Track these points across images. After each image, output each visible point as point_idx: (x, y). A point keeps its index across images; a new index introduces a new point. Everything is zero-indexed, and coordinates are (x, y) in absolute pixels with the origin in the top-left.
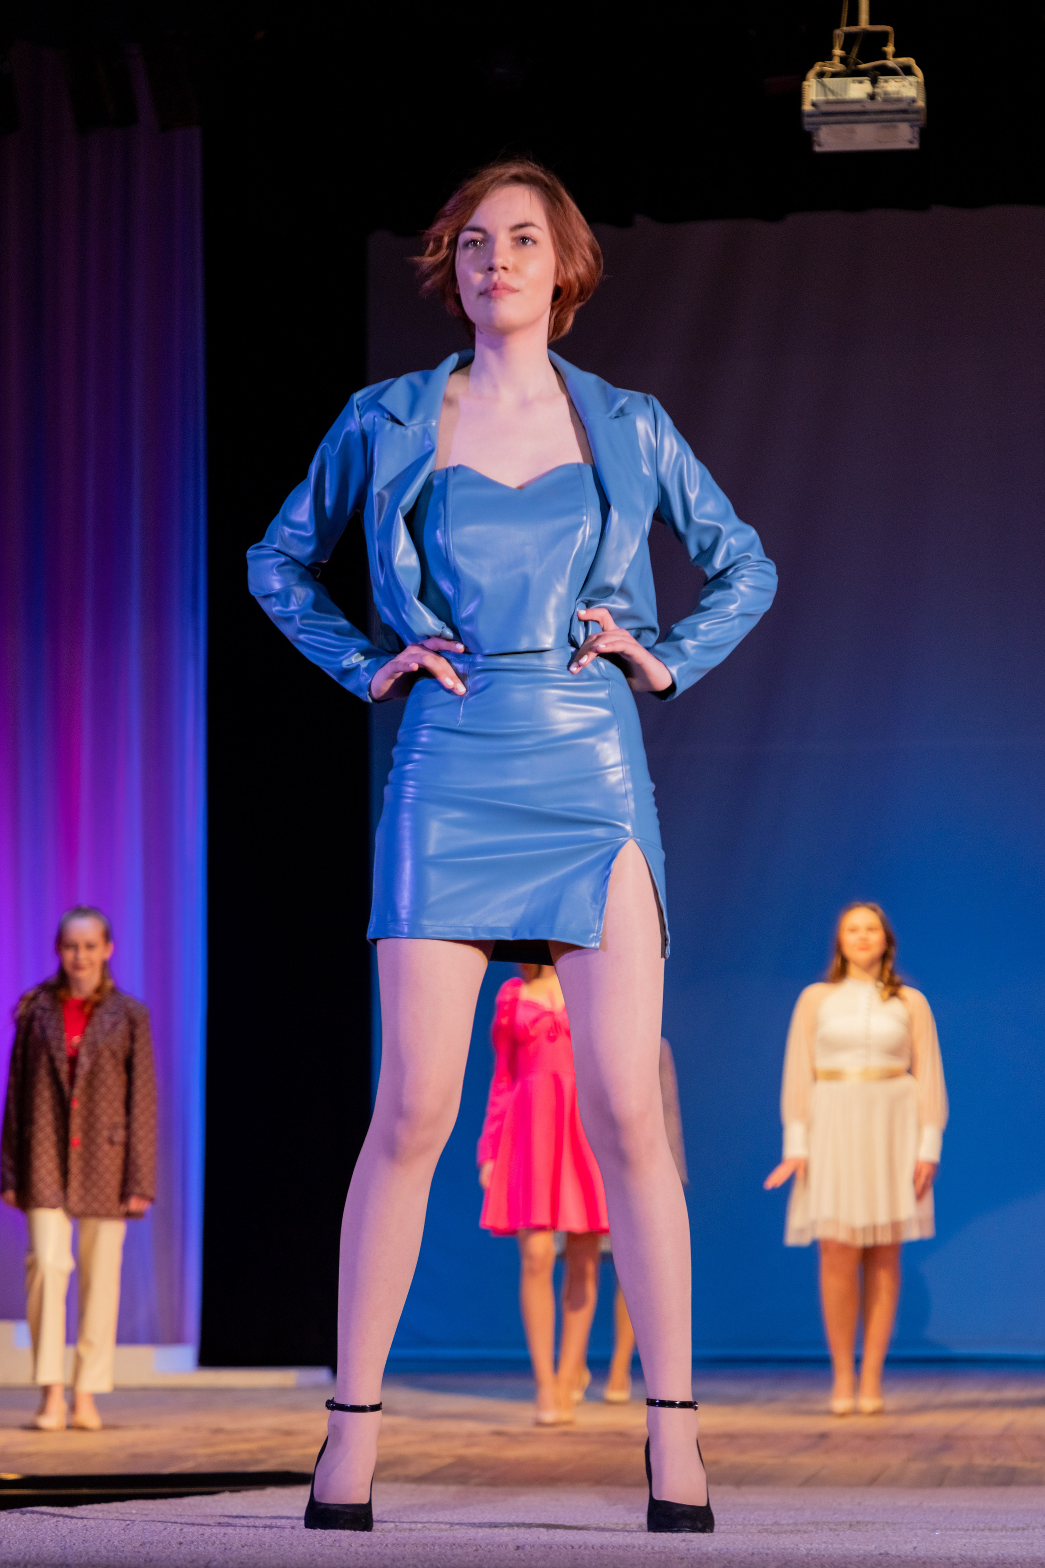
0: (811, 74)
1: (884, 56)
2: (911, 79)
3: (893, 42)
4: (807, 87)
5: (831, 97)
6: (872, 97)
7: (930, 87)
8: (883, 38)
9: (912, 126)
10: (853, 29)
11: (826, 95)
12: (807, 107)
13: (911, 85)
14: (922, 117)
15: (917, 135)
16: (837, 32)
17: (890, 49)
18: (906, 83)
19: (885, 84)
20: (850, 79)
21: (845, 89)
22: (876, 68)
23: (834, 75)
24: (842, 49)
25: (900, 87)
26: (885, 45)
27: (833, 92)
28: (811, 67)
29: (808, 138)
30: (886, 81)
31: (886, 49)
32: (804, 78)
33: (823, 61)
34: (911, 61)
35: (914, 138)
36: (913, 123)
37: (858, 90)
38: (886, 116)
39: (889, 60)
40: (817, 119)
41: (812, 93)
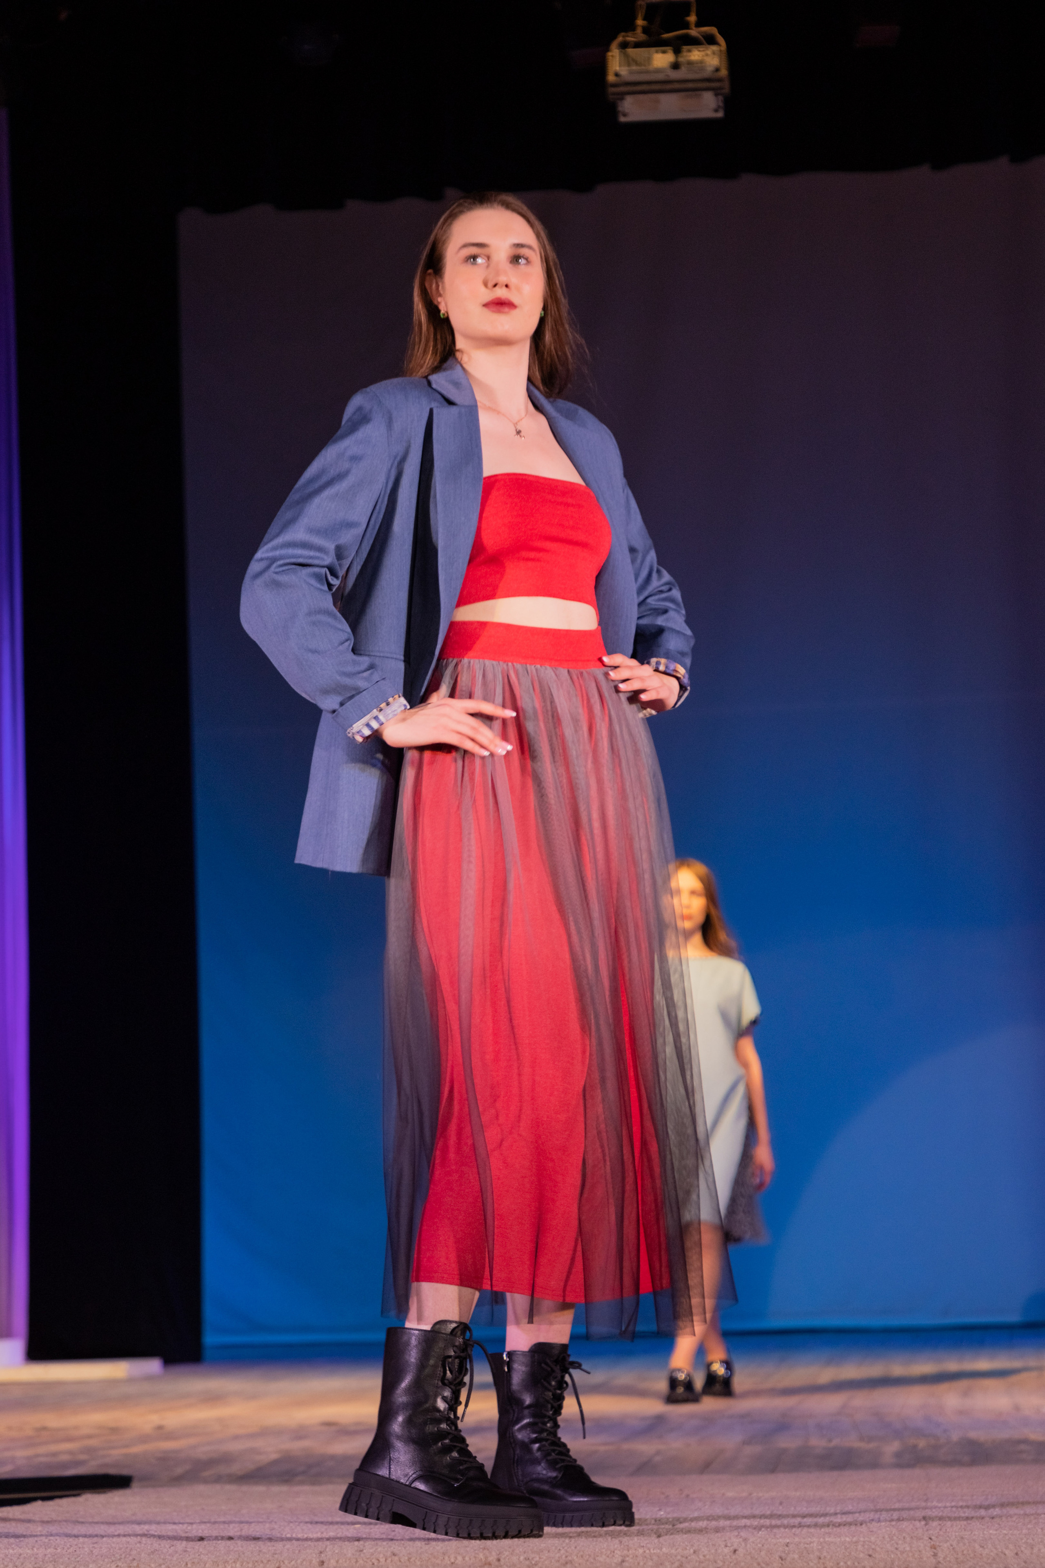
0: (614, 45)
1: (687, 26)
2: (714, 48)
3: (695, 11)
4: (610, 58)
5: (634, 68)
6: (676, 66)
7: (733, 56)
8: (685, 8)
9: (716, 95)
11: (629, 65)
12: (611, 78)
13: (714, 54)
14: (726, 87)
15: (721, 104)
17: (692, 18)
18: (709, 52)
19: (689, 54)
20: (653, 49)
21: (649, 60)
22: (678, 38)
23: (637, 45)
24: (644, 19)
25: (703, 56)
26: (688, 15)
27: (636, 63)
28: (614, 37)
29: (612, 110)
30: (690, 51)
31: (688, 18)
32: (607, 49)
33: (625, 31)
34: (713, 30)
35: (719, 107)
36: (716, 91)
37: (661, 59)
38: (690, 85)
39: (691, 29)
40: (622, 89)
41: (616, 64)
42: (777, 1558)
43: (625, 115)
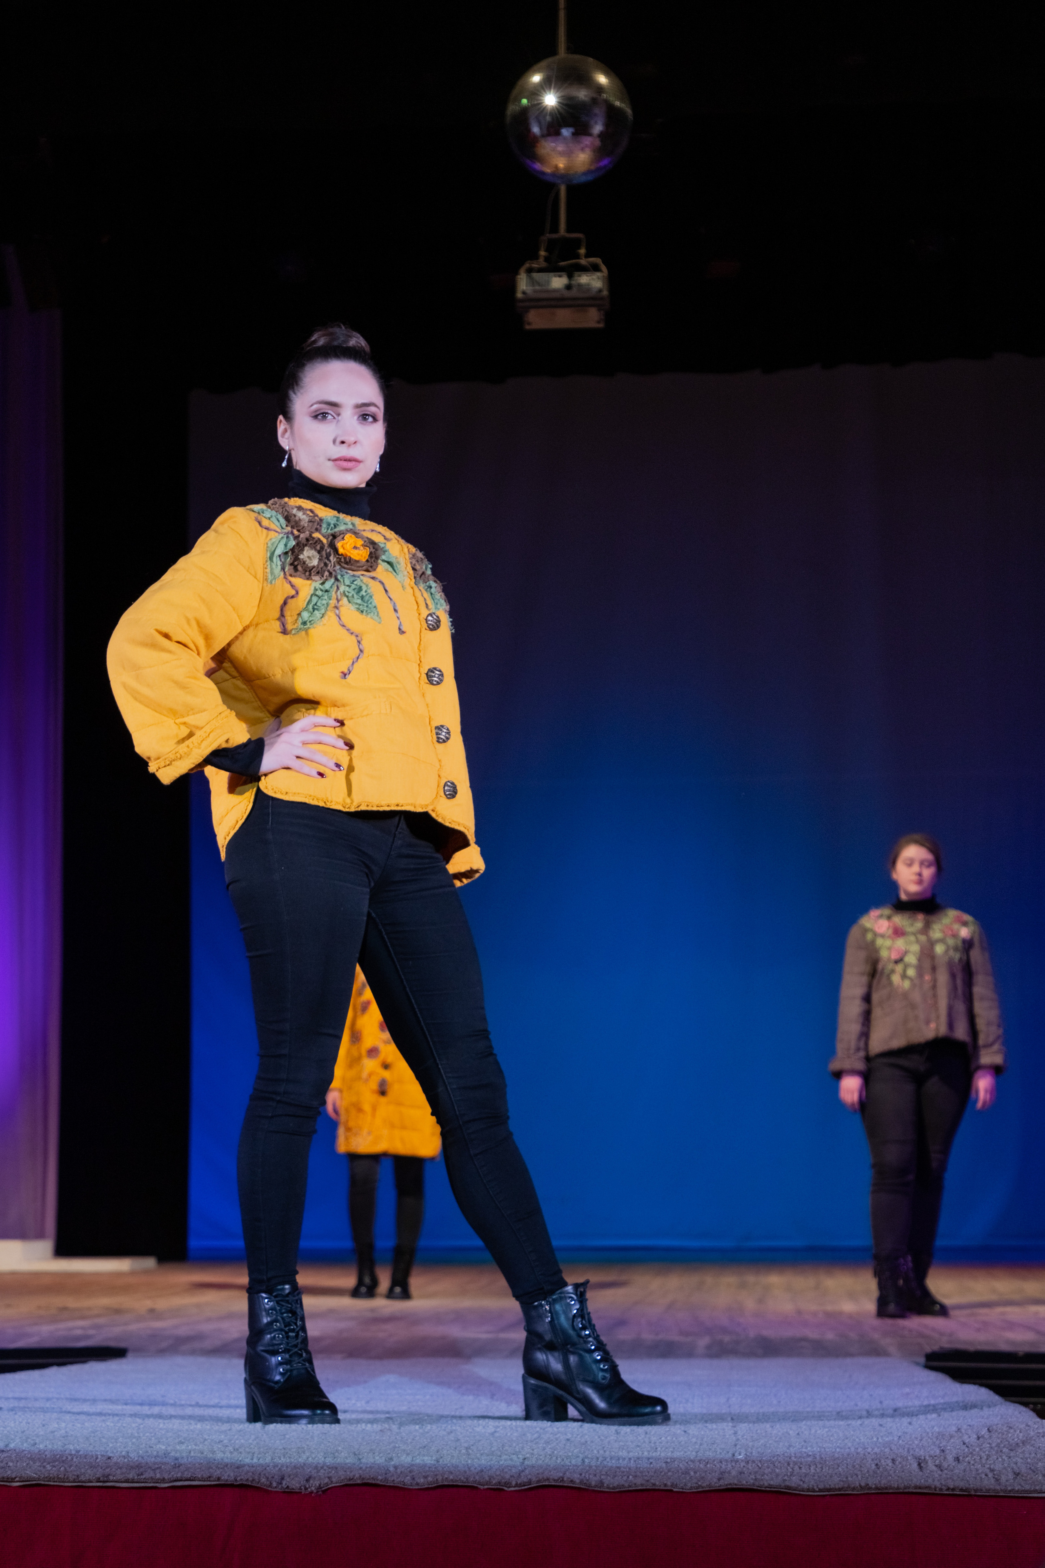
0: (522, 270)
1: (578, 257)
2: (599, 274)
3: (585, 245)
4: (519, 280)
5: (537, 288)
6: (568, 287)
7: (612, 281)
8: (577, 243)
9: (599, 310)
10: (554, 236)
11: (533, 285)
12: (519, 295)
13: (599, 278)
14: (607, 304)
15: (602, 317)
16: (542, 238)
17: (582, 251)
18: (594, 277)
19: (579, 278)
20: (552, 274)
21: (548, 282)
22: (571, 266)
23: (540, 270)
24: (546, 251)
25: (590, 280)
26: (579, 248)
27: (539, 284)
28: (523, 264)
29: (519, 319)
30: (580, 276)
31: (579, 251)
32: (516, 273)
33: (531, 260)
34: (597, 260)
35: (601, 319)
36: (599, 308)
37: (558, 282)
38: (580, 302)
39: (582, 259)
40: (527, 304)
41: (523, 284)
42: (614, 1432)
43: (529, 324)
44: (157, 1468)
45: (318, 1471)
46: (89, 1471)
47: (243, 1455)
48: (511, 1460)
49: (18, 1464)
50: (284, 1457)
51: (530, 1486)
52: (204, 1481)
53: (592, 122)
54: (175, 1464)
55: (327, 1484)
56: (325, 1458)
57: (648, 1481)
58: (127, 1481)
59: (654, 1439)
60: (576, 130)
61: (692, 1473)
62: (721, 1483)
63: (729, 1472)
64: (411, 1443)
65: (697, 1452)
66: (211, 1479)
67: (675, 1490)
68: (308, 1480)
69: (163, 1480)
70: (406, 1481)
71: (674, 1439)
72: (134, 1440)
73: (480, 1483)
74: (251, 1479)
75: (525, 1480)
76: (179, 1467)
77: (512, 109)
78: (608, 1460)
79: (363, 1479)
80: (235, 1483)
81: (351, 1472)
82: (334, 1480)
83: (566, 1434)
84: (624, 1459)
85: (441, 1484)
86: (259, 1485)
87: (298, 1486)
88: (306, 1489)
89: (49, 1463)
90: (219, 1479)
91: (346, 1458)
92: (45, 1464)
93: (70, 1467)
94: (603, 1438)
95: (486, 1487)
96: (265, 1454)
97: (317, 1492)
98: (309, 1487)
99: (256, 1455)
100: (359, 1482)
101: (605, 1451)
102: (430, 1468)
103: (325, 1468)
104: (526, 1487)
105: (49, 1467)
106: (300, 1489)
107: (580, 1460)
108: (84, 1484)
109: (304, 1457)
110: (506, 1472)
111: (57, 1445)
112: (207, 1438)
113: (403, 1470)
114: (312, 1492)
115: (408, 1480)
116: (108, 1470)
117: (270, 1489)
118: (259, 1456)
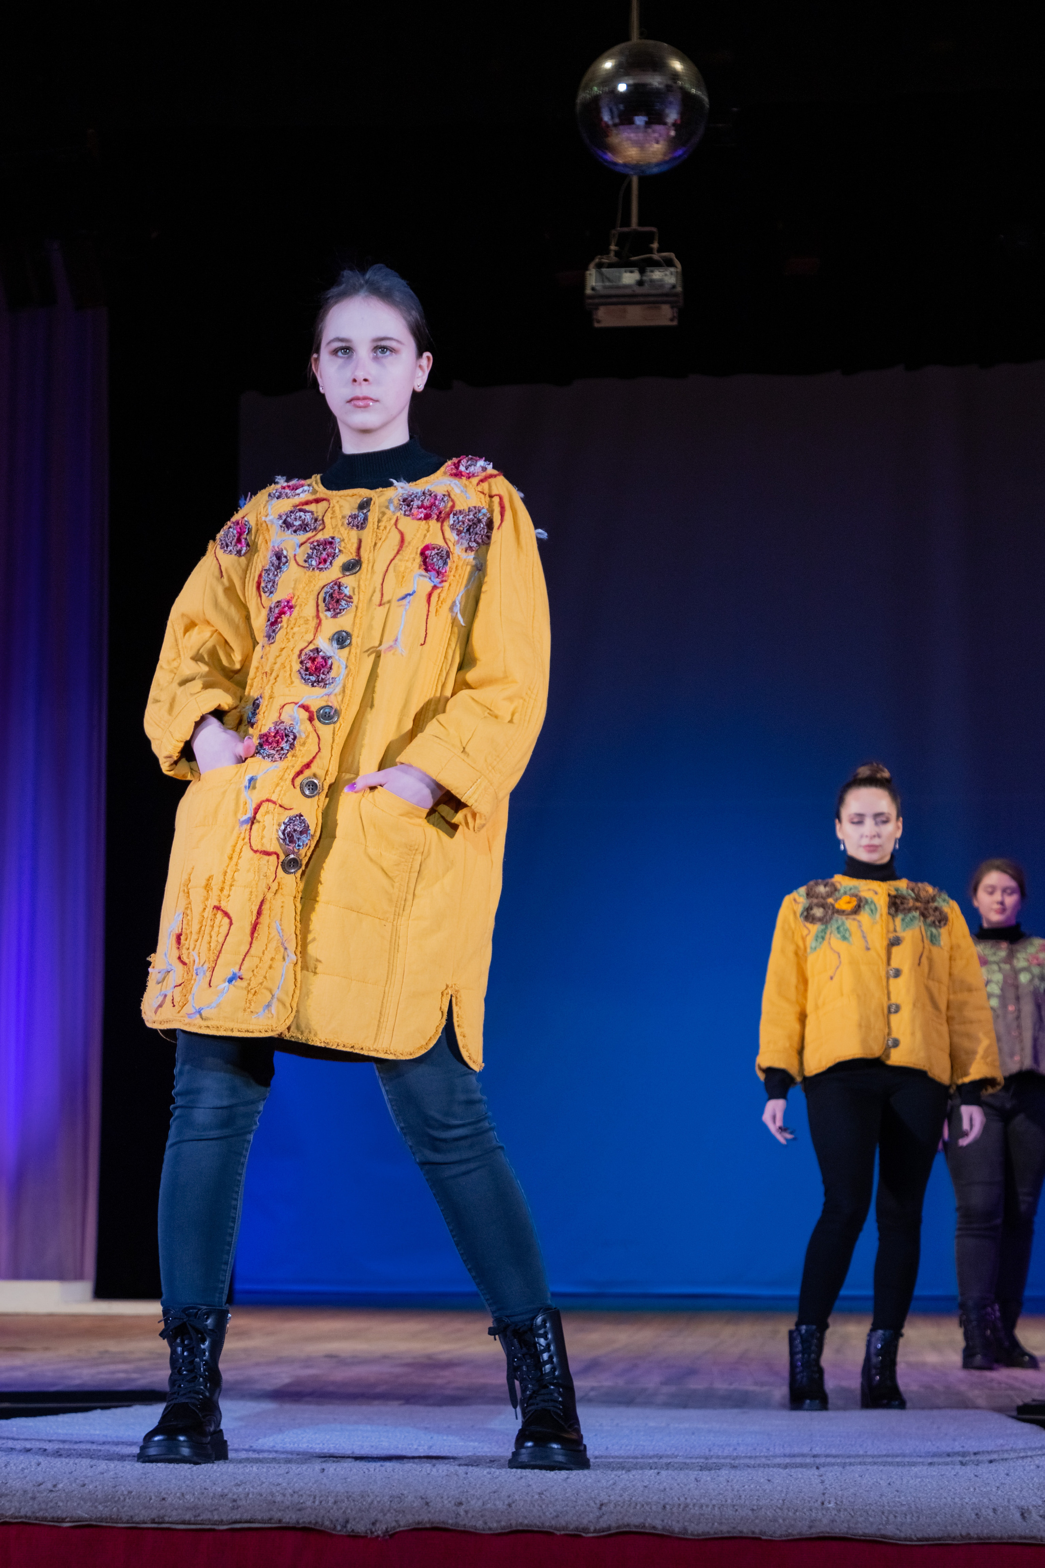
0: (592, 265)
1: (651, 251)
2: (672, 269)
4: (588, 275)
5: (607, 284)
6: (640, 283)
7: (686, 276)
8: (650, 237)
9: (672, 307)
10: (626, 229)
11: (603, 281)
12: (588, 291)
13: (672, 274)
14: (681, 301)
15: (676, 315)
16: (613, 232)
17: (655, 245)
18: (668, 273)
19: (651, 274)
20: (623, 269)
21: (620, 278)
22: (644, 260)
23: (610, 266)
24: (616, 246)
25: (663, 275)
26: (652, 243)
27: (609, 280)
28: (592, 259)
29: (588, 316)
30: (652, 271)
31: (652, 245)
32: (586, 268)
33: (601, 255)
34: (672, 255)
35: (674, 317)
36: (673, 305)
37: (629, 278)
38: (652, 299)
39: (654, 254)
40: (597, 301)
41: (593, 280)
42: (693, 1480)
43: (599, 322)
44: (215, 1510)
45: (385, 1515)
46: (143, 1512)
47: (304, 1498)
48: (588, 1505)
49: (69, 1504)
50: (348, 1500)
51: (610, 1532)
52: (265, 1523)
53: (667, 111)
54: (234, 1506)
55: (394, 1528)
56: (391, 1502)
57: (734, 1528)
58: (183, 1523)
59: (736, 1487)
60: (649, 119)
61: (781, 1521)
62: (813, 1530)
63: (820, 1521)
64: (480, 1488)
65: (783, 1500)
66: (273, 1521)
67: (764, 1538)
68: (374, 1524)
69: (221, 1522)
70: (477, 1525)
71: (758, 1487)
72: (188, 1482)
73: (556, 1529)
74: (313, 1522)
75: (605, 1526)
76: (238, 1508)
77: (583, 96)
78: (691, 1506)
79: (432, 1523)
80: (297, 1526)
81: (419, 1515)
82: (402, 1523)
83: (643, 1481)
84: (707, 1506)
85: (515, 1529)
86: (322, 1528)
87: (363, 1529)
88: (372, 1532)
89: (100, 1504)
90: (280, 1521)
91: (414, 1502)
92: (96, 1504)
93: (123, 1507)
94: (682, 1485)
95: (563, 1533)
96: (328, 1497)
97: (384, 1536)
98: (376, 1531)
99: (317, 1498)
100: (428, 1526)
101: (686, 1499)
102: (502, 1512)
103: (392, 1511)
104: (605, 1533)
105: (100, 1507)
106: (366, 1532)
107: (660, 1506)
108: (138, 1526)
109: (369, 1500)
110: (584, 1518)
111: (108, 1486)
112: (264, 1481)
113: (474, 1514)
114: (378, 1536)
115: (480, 1524)
116: (162, 1511)
117: (334, 1532)
118: (322, 1499)
